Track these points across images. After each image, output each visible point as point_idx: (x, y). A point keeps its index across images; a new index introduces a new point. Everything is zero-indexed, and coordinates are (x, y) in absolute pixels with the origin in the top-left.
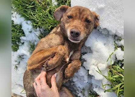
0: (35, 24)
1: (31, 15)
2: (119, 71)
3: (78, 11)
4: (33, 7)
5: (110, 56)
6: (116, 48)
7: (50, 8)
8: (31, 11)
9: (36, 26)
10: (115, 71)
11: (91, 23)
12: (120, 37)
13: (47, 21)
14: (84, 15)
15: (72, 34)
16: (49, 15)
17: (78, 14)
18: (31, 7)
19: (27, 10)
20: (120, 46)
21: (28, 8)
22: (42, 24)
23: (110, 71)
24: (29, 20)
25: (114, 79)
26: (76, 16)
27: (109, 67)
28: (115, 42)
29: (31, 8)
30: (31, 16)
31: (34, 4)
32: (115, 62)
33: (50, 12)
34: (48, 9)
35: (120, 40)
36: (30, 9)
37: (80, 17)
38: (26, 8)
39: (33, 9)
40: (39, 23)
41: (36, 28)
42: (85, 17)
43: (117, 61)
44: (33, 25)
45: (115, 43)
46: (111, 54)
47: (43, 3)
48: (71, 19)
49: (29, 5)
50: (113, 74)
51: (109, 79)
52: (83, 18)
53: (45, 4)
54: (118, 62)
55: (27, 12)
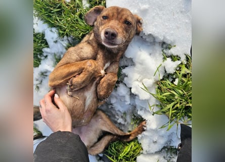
0: (61, 32)
1: (57, 20)
2: (170, 87)
3: (115, 11)
4: (59, 11)
5: (158, 68)
6: (164, 59)
7: (81, 11)
8: (57, 15)
9: (63, 34)
10: (165, 87)
11: (131, 26)
12: (170, 44)
13: (77, 27)
14: (123, 15)
15: (107, 35)
16: (79, 20)
17: (115, 14)
18: (56, 10)
19: (51, 15)
20: (169, 55)
21: (52, 12)
22: (70, 31)
23: (158, 88)
24: (54, 27)
25: (165, 98)
26: (113, 16)
27: (157, 83)
28: (163, 51)
29: (57, 12)
30: (56, 22)
31: (60, 7)
32: (164, 76)
33: (80, 16)
34: (78, 13)
35: (170, 49)
36: (55, 14)
37: (117, 17)
38: (50, 12)
39: (59, 13)
40: (67, 30)
41: (63, 37)
42: (124, 18)
43: (166, 75)
44: (59, 33)
46: (159, 66)
47: (72, 6)
48: (107, 20)
49: (54, 8)
50: (163, 91)
51: (157, 98)
52: (121, 18)
53: (74, 7)
55: (51, 17)
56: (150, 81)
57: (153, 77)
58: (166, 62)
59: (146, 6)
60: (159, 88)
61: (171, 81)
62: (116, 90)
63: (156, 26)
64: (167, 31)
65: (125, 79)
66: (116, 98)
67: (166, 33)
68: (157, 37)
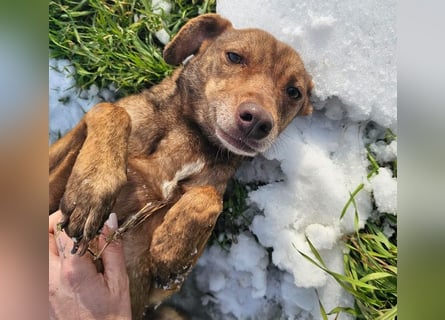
0: (83, 72)
1: (74, 40)
2: (387, 255)
4: (83, 18)
5: (352, 196)
6: (372, 170)
7: (144, 19)
8: (75, 28)
9: (86, 79)
10: (372, 253)
12: (389, 130)
13: (128, 63)
14: (288, 66)
16: (137, 44)
17: (269, 56)
18: (74, 13)
19: (60, 23)
20: (386, 160)
21: (66, 16)
22: (109, 70)
23: (351, 254)
24: (66, 58)
25: (371, 288)
27: (347, 238)
28: (367, 146)
29: (78, 18)
30: (71, 43)
31: (86, 7)
32: (368, 221)
33: (143, 33)
34: (136, 24)
35: (387, 141)
36: (73, 22)
37: (273, 68)
38: (57, 18)
39: (85, 21)
40: (100, 69)
41: (88, 88)
43: (376, 218)
44: (77, 76)
45: (369, 150)
46: (355, 189)
47: (120, 4)
49: (72, 7)
50: (366, 266)
52: (282, 74)
53: (128, 7)
54: (381, 220)
55: (57, 28)
56: (327, 234)
57: (338, 222)
58: (375, 178)
59: (326, 20)
60: (355, 255)
61: (390, 235)
62: (228, 252)
63: (351, 75)
64: (382, 90)
65: (257, 220)
66: (226, 275)
67: (380, 96)
68: (353, 107)
